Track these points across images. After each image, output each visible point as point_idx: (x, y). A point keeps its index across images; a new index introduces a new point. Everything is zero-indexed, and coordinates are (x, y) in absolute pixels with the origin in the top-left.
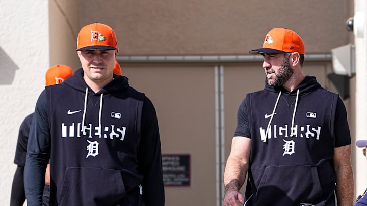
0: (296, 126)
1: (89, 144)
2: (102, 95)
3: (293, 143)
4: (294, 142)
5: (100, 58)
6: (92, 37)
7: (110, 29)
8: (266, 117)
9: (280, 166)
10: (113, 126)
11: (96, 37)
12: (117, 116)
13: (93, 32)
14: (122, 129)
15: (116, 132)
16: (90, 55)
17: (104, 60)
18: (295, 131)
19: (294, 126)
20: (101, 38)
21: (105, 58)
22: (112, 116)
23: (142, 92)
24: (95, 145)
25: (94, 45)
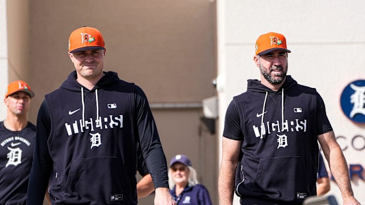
0: (287, 121)
1: (92, 136)
2: (96, 91)
3: (286, 137)
4: (286, 135)
5: (92, 57)
6: (83, 39)
7: (98, 31)
8: (258, 116)
9: (275, 158)
10: (111, 116)
11: (86, 39)
12: (113, 106)
13: (83, 35)
14: (119, 118)
15: (115, 121)
16: (82, 55)
17: (96, 59)
18: (286, 126)
19: (285, 122)
20: (91, 39)
21: (96, 57)
22: (109, 107)
23: (131, 82)
24: (97, 136)
25: (85, 46)
